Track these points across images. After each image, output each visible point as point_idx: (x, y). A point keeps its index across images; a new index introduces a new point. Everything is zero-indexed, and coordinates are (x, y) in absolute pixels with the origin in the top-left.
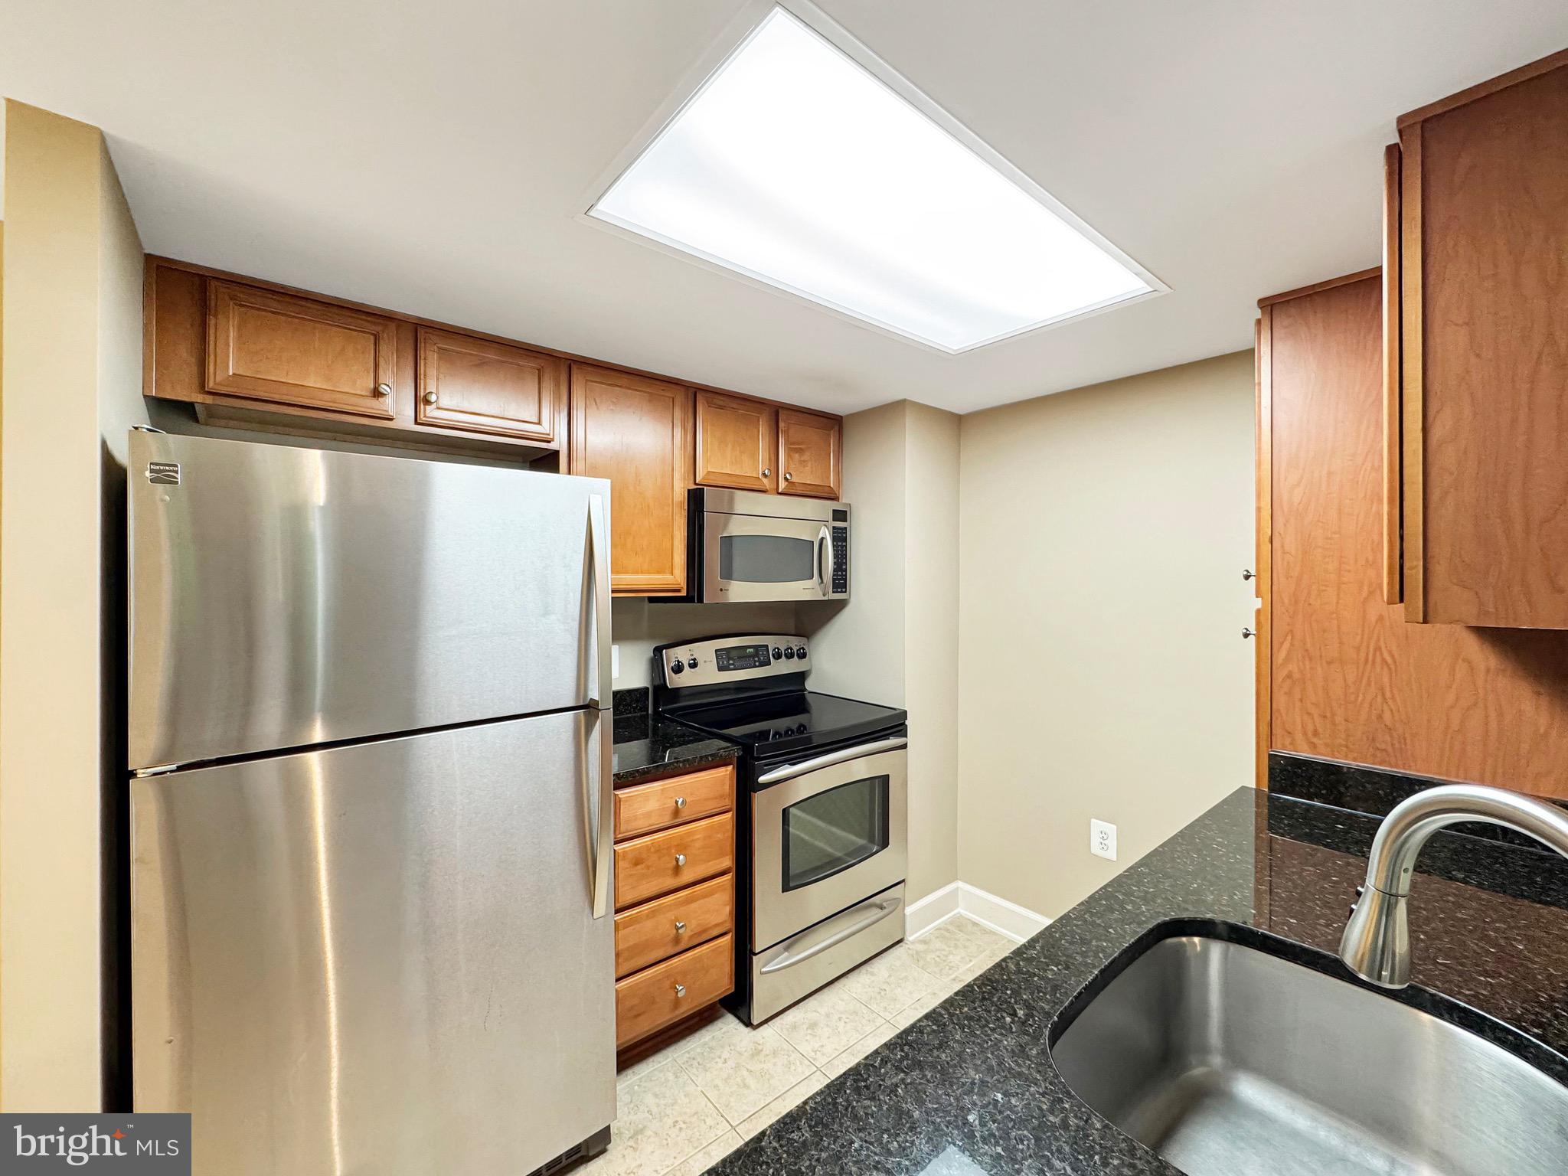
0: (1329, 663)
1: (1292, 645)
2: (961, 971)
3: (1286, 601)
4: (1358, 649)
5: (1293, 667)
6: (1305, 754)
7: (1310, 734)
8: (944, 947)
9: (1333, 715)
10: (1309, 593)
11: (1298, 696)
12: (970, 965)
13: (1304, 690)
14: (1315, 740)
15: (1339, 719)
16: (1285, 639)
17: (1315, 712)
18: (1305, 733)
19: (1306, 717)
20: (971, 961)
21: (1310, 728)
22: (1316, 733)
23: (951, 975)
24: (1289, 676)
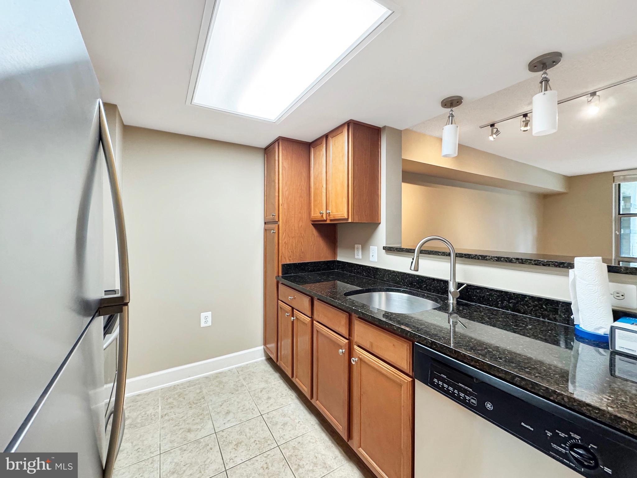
0: (293, 238)
1: (286, 234)
2: (160, 413)
3: (284, 222)
4: (298, 234)
5: (286, 240)
6: (288, 262)
7: (289, 257)
8: (139, 412)
9: (293, 251)
10: (289, 220)
11: (287, 248)
12: (160, 408)
13: (288, 246)
14: (290, 259)
15: (294, 252)
16: (284, 233)
17: (290, 251)
18: (288, 257)
19: (288, 253)
20: (158, 406)
21: (289, 255)
22: (290, 257)
23: (158, 417)
24: (285, 243)
